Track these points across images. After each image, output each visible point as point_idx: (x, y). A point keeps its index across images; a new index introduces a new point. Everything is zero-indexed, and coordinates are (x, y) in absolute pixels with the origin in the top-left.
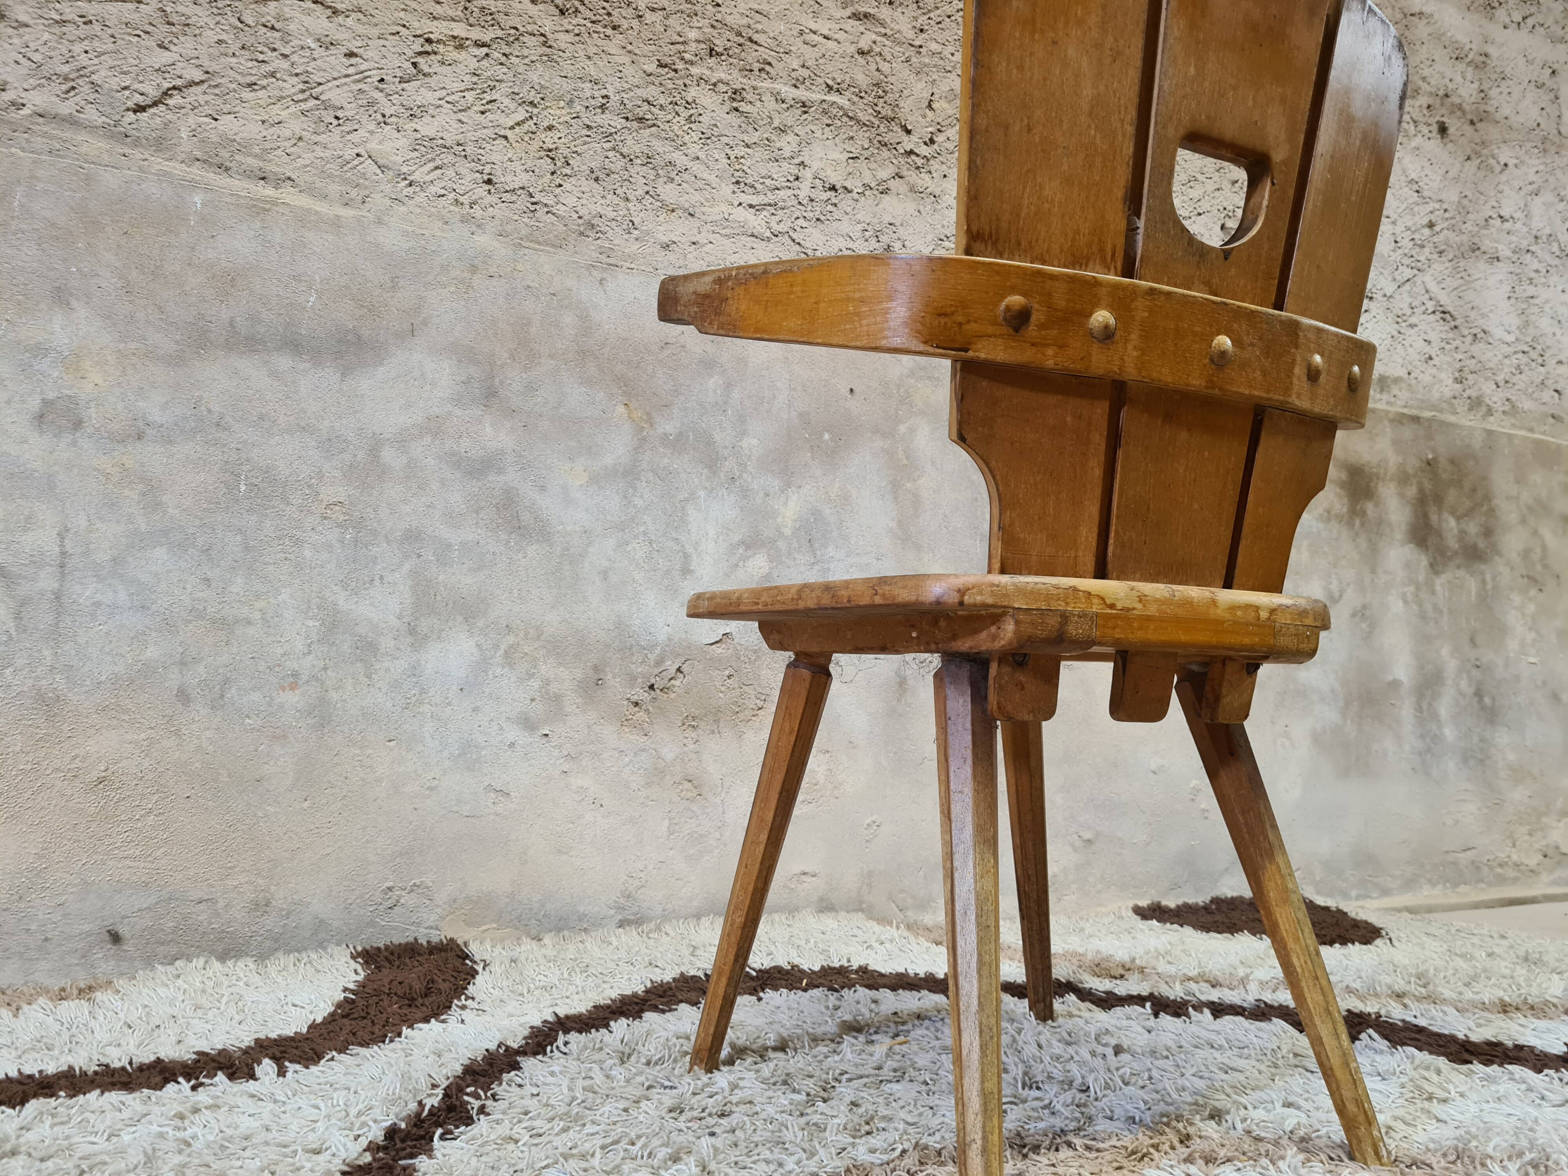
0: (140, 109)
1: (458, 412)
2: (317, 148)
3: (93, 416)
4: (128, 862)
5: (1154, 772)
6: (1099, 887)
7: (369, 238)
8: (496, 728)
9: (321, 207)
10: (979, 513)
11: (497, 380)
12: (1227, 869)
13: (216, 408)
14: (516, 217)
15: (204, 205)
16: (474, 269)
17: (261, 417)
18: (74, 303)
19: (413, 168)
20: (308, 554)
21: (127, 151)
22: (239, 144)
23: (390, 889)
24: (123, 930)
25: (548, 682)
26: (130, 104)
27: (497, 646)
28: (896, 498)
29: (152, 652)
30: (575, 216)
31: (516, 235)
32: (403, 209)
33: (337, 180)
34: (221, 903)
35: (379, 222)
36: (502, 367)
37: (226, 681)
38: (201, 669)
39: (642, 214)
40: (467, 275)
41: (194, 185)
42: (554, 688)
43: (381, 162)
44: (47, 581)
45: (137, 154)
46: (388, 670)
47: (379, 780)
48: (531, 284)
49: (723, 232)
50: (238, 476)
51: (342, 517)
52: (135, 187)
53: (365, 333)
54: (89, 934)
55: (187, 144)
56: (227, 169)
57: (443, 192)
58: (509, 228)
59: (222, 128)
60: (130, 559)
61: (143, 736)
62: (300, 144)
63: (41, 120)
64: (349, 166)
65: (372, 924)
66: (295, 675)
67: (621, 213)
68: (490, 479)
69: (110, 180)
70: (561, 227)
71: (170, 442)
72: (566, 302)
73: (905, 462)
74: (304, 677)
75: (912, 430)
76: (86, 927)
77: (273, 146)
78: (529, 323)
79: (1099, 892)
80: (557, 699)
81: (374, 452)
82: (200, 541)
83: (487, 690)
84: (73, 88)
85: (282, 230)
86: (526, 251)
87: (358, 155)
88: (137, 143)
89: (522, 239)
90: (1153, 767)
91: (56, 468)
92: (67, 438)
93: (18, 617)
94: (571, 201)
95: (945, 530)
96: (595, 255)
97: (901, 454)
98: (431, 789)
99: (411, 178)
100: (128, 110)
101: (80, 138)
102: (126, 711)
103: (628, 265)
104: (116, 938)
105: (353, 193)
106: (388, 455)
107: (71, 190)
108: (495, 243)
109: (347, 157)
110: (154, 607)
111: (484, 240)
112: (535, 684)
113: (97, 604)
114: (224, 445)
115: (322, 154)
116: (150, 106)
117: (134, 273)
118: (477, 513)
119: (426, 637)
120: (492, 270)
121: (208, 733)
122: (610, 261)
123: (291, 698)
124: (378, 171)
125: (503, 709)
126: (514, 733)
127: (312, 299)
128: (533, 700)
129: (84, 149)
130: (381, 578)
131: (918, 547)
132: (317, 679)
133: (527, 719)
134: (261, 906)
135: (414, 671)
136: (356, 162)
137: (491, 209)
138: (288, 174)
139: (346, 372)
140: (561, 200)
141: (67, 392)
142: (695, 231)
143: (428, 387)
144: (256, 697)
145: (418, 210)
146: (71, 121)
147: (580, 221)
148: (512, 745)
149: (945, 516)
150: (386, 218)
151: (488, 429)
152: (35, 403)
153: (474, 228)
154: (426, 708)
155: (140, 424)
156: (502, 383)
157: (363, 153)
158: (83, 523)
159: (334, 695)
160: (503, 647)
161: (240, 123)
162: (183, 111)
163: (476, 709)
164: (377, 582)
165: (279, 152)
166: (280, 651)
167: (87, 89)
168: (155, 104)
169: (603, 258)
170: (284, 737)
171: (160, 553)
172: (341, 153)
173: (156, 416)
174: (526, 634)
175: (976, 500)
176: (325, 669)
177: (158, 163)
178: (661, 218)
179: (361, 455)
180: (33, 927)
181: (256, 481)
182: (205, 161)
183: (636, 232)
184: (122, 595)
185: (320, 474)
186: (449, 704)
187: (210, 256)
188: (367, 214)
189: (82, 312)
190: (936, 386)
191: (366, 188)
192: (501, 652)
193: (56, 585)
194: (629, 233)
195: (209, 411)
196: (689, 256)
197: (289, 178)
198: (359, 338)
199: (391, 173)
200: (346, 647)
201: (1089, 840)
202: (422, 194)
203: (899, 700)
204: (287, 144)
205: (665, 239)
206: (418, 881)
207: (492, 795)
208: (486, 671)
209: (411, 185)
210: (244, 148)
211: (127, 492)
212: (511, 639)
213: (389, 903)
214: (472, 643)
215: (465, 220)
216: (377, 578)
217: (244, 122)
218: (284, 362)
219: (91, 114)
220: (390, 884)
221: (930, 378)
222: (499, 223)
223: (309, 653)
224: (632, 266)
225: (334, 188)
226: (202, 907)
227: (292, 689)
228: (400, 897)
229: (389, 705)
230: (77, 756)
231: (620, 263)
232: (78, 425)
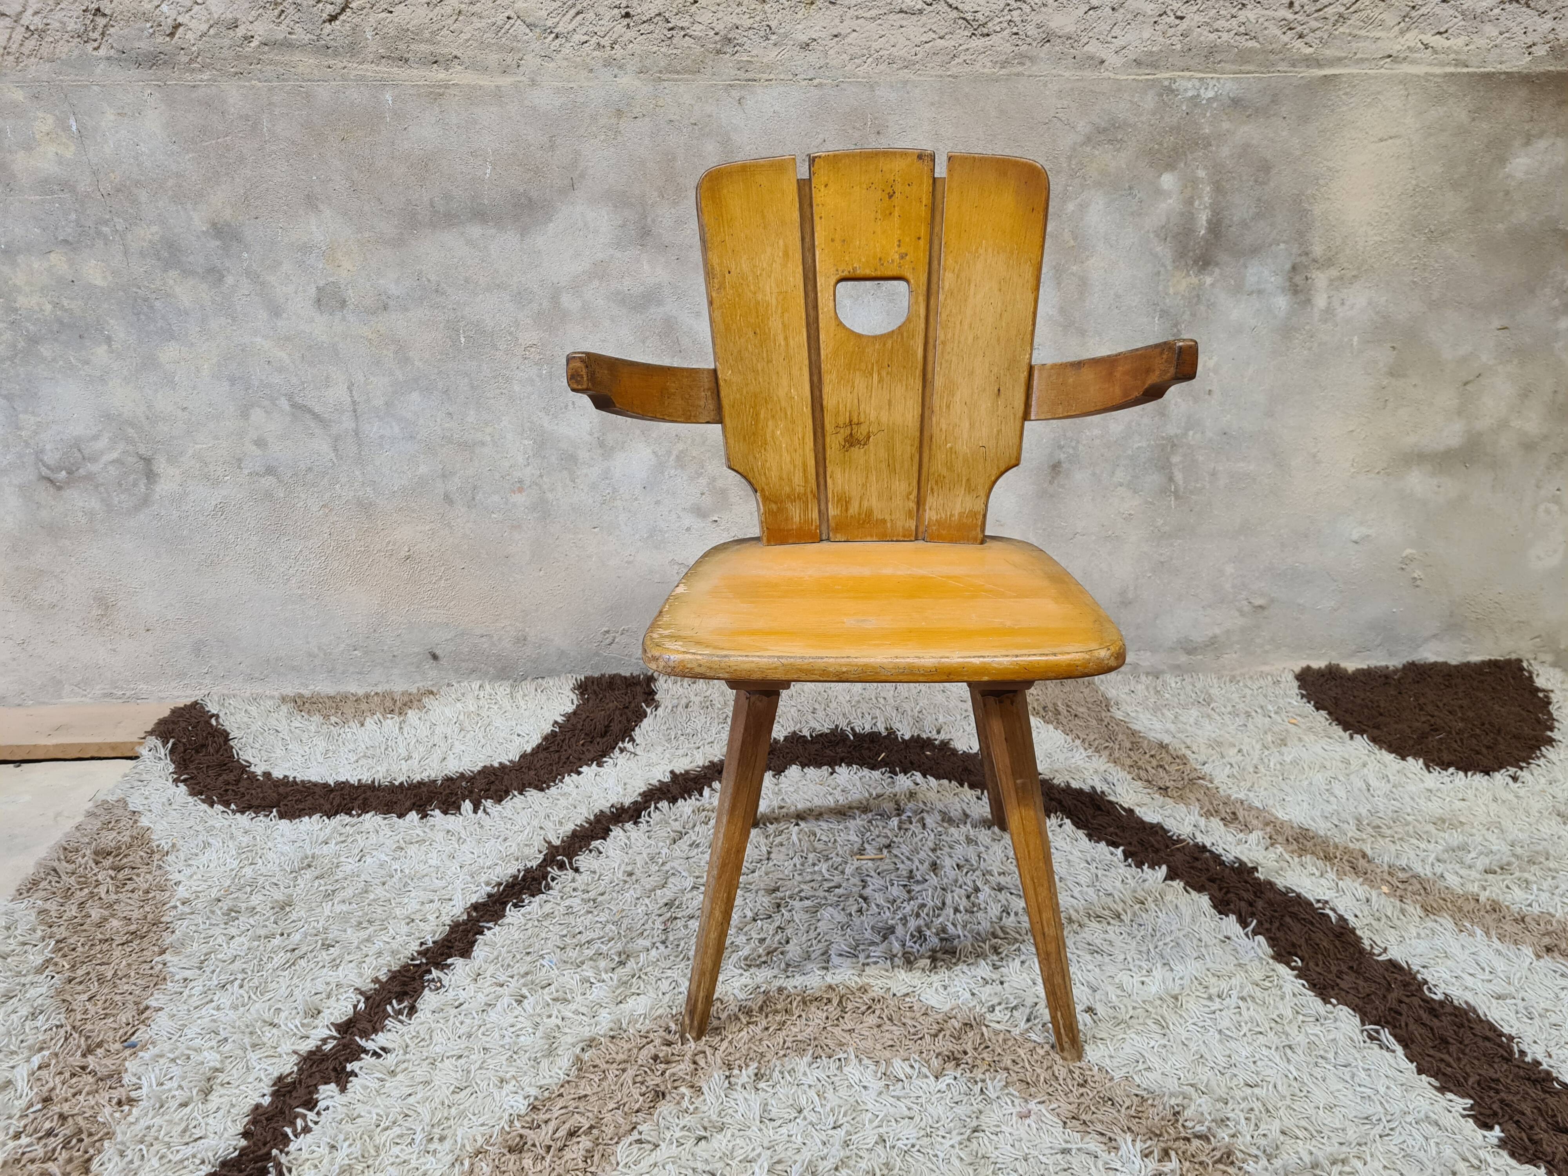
0: (333, 18)
1: (618, 255)
2: (474, 19)
3: (350, 294)
4: (434, 610)
5: (1356, 543)
6: (1267, 647)
7: (527, 103)
8: (675, 516)
9: (485, 81)
10: (1160, 288)
11: (649, 219)
12: (1435, 636)
13: (433, 278)
14: (655, 48)
15: (394, 101)
16: (619, 113)
17: (467, 281)
18: (321, 207)
19: (557, 19)
20: (517, 388)
21: (331, 62)
22: (412, 32)
23: (607, 632)
24: (438, 652)
25: (714, 479)
26: (325, 16)
27: (669, 453)
28: (1059, 284)
29: (423, 469)
30: (712, 33)
31: (656, 69)
32: (552, 65)
33: (494, 48)
34: (495, 638)
35: (533, 83)
36: (652, 206)
37: (475, 487)
38: (456, 480)
39: (779, 16)
40: (614, 121)
41: (383, 83)
42: (720, 484)
43: (528, 21)
44: (348, 423)
45: (337, 63)
46: (586, 475)
47: (590, 557)
48: (672, 117)
49: (868, 15)
50: (458, 331)
51: (538, 357)
52: (342, 96)
53: (534, 194)
54: (418, 654)
55: (373, 45)
56: (407, 61)
57: (586, 38)
58: (648, 63)
59: (396, 20)
60: (396, 402)
61: (427, 527)
62: (460, 18)
63: (267, 48)
64: (503, 31)
65: (597, 654)
66: (521, 481)
67: (758, 19)
68: (652, 311)
69: (323, 93)
70: (698, 49)
71: (407, 310)
72: (707, 129)
73: (1072, 243)
74: (527, 483)
75: (1083, 207)
76: (416, 650)
77: (439, 26)
78: (674, 159)
79: (1267, 652)
80: (723, 492)
81: (555, 299)
82: (440, 385)
83: (665, 488)
84: (283, 11)
85: (456, 111)
86: (666, 84)
87: (509, 18)
88: (336, 53)
89: (661, 72)
90: (1355, 537)
91: (336, 339)
92: (338, 315)
93: (336, 450)
94: (706, 17)
95: (1117, 311)
96: (734, 72)
97: (1067, 235)
98: (628, 562)
99: (556, 31)
100: (324, 22)
101: (295, 58)
102: (414, 511)
103: (766, 76)
104: (435, 657)
105: (509, 61)
106: (567, 300)
107: (299, 109)
108: (637, 83)
109: (500, 23)
110: (419, 437)
111: (627, 81)
112: (703, 481)
113: (382, 437)
114: (444, 307)
115: (479, 25)
116: (340, 14)
117: (356, 172)
118: (644, 342)
119: (612, 448)
120: (636, 111)
121: (469, 525)
122: (749, 75)
123: (519, 499)
124: (528, 31)
125: (679, 501)
126: (689, 520)
127: (488, 171)
128: (702, 494)
129: (300, 69)
130: (573, 403)
131: (1082, 333)
132: (537, 484)
133: (698, 509)
134: (522, 640)
135: (606, 475)
136: (507, 27)
137: (631, 45)
138: (454, 53)
139: (524, 232)
140: (697, 19)
141: (331, 279)
142: (837, 21)
143: (591, 236)
144: (496, 498)
145: (565, 63)
146: (286, 45)
147: (717, 38)
148: (688, 529)
149: (1118, 296)
150: (538, 79)
151: (646, 267)
152: (312, 291)
153: (616, 71)
154: (618, 503)
155: (384, 297)
156: (653, 221)
157: (513, 15)
158: (363, 379)
159: (550, 496)
160: (675, 453)
161: (410, 11)
162: (364, 12)
163: (657, 503)
164: (570, 406)
165: (445, 32)
166: (507, 464)
167: (291, 10)
168: (343, 10)
169: (742, 75)
170: (519, 526)
171: (415, 396)
172: (494, 20)
173: (394, 290)
174: (693, 440)
175: (1159, 272)
176: (541, 476)
177: (356, 69)
178: (800, 15)
179: (545, 304)
180: (386, 648)
181: (471, 334)
182: (389, 57)
183: (774, 37)
184: (396, 429)
185: (517, 323)
186: (636, 499)
187: (406, 147)
188: (523, 78)
189: (327, 213)
190: (1118, 150)
191: (519, 50)
192: (673, 457)
193: (354, 425)
194: (768, 39)
195: (429, 281)
196: (831, 52)
197: (456, 57)
198: (530, 200)
199: (538, 30)
200: (553, 459)
201: (1261, 607)
202: (568, 45)
203: (1051, 483)
204: (450, 21)
205: (804, 38)
206: (626, 627)
207: (676, 567)
208: (662, 473)
209: (557, 37)
210: (416, 36)
211: (385, 352)
212: (680, 446)
213: (608, 641)
214: (649, 451)
215: (608, 63)
216: (570, 404)
217: (413, 8)
218: (475, 231)
219: (301, 35)
220: (606, 629)
221: (1110, 141)
222: (638, 59)
223: (528, 464)
224: (771, 76)
225: (493, 58)
226: (484, 639)
227: (520, 492)
228: (615, 638)
229: (591, 501)
230: (389, 542)
231: (758, 76)
232: (343, 303)
